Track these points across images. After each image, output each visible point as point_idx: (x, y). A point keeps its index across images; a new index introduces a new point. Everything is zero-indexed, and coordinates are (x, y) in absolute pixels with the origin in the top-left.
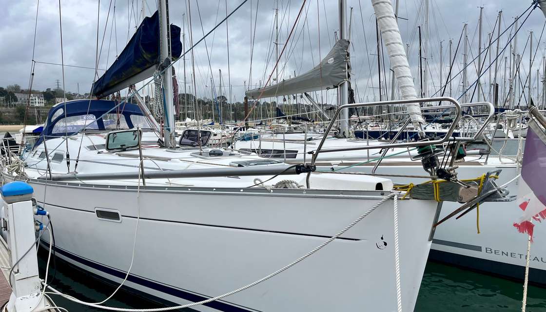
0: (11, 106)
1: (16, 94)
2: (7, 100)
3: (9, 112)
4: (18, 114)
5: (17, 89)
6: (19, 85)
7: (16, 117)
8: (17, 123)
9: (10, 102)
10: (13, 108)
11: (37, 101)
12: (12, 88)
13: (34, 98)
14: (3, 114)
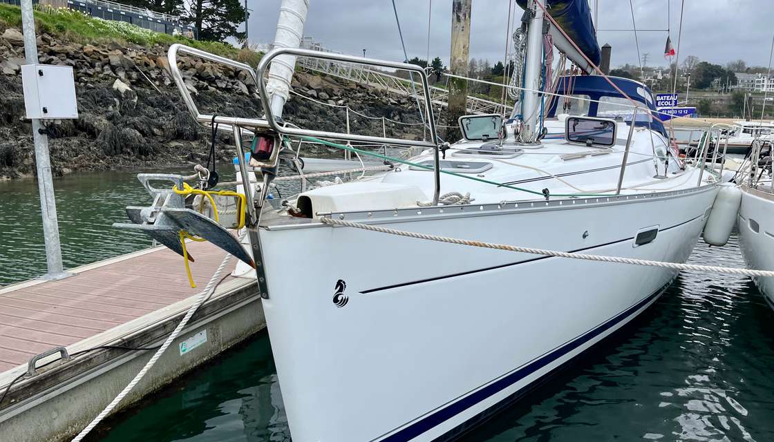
0: (726, 91)
1: (737, 75)
2: (723, 83)
3: (721, 100)
4: (733, 103)
5: (740, 67)
6: (744, 60)
7: (730, 107)
8: (730, 116)
9: (725, 86)
10: (729, 94)
11: (765, 83)
12: (734, 65)
13: (762, 79)
14: (713, 103)
